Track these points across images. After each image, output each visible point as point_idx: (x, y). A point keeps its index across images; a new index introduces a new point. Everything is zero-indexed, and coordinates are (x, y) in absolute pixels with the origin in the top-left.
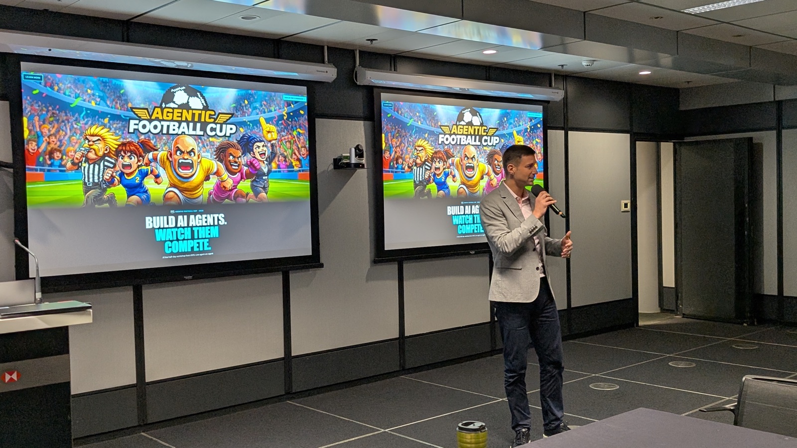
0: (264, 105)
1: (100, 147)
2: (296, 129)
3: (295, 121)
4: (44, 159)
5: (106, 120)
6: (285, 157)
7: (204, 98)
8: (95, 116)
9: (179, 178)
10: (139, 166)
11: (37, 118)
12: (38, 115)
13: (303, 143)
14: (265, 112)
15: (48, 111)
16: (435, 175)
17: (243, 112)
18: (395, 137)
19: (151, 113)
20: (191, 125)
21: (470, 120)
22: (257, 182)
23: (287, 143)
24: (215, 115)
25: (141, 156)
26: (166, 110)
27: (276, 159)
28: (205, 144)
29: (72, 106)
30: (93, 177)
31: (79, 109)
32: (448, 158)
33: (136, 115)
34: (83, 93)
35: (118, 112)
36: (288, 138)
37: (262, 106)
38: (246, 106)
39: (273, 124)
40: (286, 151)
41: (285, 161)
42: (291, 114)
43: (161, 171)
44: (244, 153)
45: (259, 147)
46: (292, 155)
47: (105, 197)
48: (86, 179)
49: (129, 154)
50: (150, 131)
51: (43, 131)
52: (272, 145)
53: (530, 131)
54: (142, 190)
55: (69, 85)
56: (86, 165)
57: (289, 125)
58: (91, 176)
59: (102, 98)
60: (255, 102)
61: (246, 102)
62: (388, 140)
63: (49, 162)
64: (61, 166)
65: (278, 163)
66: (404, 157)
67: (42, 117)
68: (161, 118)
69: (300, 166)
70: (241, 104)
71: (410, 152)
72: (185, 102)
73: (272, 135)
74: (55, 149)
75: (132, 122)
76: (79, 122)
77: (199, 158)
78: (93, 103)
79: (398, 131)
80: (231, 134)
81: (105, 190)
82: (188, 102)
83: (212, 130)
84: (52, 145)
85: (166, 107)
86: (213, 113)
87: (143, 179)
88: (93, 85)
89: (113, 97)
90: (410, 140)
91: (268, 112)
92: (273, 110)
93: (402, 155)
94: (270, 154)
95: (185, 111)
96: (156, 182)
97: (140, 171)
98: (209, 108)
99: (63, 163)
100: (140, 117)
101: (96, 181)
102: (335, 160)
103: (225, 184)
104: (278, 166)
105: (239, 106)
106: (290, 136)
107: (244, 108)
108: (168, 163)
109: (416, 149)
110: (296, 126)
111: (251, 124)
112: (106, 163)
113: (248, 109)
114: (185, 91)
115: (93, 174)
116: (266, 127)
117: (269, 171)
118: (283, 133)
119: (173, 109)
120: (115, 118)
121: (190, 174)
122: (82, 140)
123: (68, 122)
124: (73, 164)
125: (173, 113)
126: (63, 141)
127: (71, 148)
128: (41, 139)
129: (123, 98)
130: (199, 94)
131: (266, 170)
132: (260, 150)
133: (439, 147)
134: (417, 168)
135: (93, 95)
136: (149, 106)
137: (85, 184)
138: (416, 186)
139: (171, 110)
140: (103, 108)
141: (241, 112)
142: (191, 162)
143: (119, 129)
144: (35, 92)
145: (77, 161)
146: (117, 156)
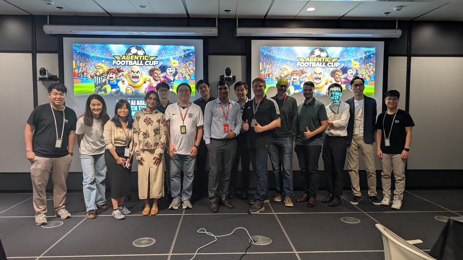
1: (101, 71)
5: (103, 61)
6: (182, 74)
7: (144, 50)
8: (99, 59)
9: (132, 82)
10: (116, 78)
14: (172, 55)
19: (121, 57)
20: (138, 61)
24: (149, 57)
25: (117, 74)
26: (127, 56)
27: (177, 75)
28: (144, 69)
29: (91, 56)
30: (98, 82)
31: (93, 57)
33: (115, 58)
34: (95, 51)
35: (108, 57)
37: (171, 52)
39: (176, 60)
40: (182, 71)
43: (125, 79)
44: (162, 72)
45: (169, 70)
47: (103, 89)
49: (112, 73)
50: (121, 64)
52: (176, 69)
54: (117, 87)
56: (96, 77)
59: (102, 53)
60: (168, 51)
61: (164, 51)
63: (82, 76)
68: (125, 59)
70: (161, 52)
73: (176, 65)
76: (93, 62)
77: (141, 74)
78: (99, 55)
80: (156, 65)
81: (102, 87)
82: (137, 52)
83: (147, 63)
84: (83, 70)
86: (148, 56)
87: (117, 82)
88: (99, 48)
89: (106, 52)
91: (174, 55)
92: (177, 54)
94: (174, 73)
96: (123, 84)
97: (116, 80)
98: (146, 54)
100: (117, 59)
103: (153, 85)
108: (128, 77)
111: (166, 60)
112: (103, 77)
113: (164, 54)
114: (136, 48)
115: (98, 80)
116: (173, 61)
117: (174, 80)
118: (181, 64)
119: (131, 55)
120: (107, 60)
121: (138, 81)
122: (94, 68)
125: (130, 57)
126: (88, 68)
129: (110, 52)
131: (172, 80)
132: (170, 71)
135: (99, 52)
136: (121, 54)
137: (95, 84)
140: (102, 56)
141: (161, 56)
142: (138, 76)
143: (108, 64)
145: (92, 76)
146: (107, 74)
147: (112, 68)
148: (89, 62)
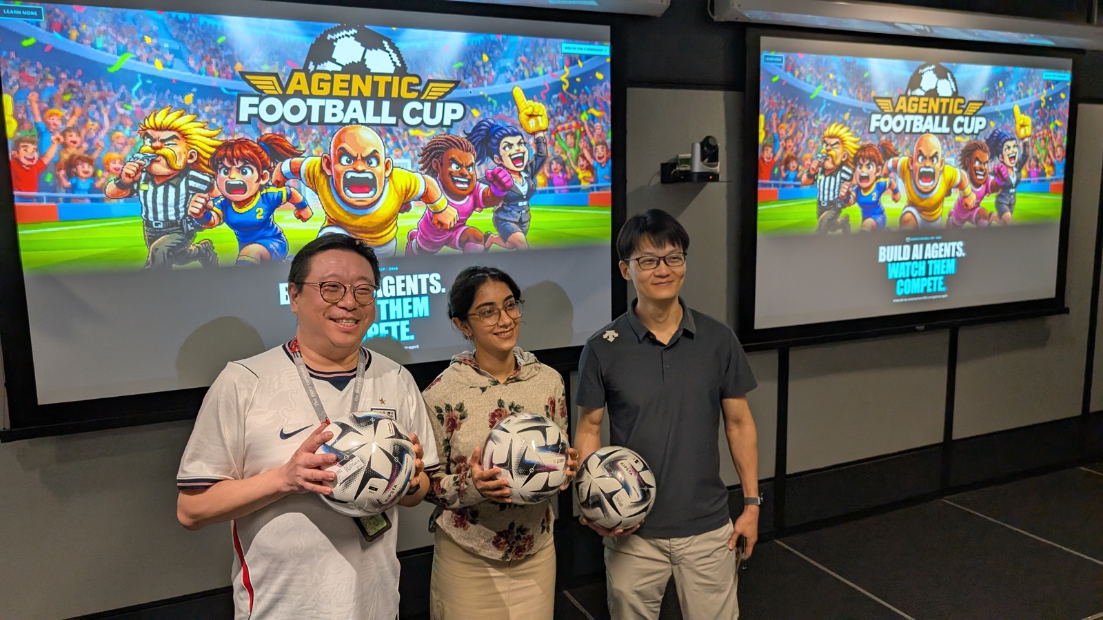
0: (523, 63)
1: (177, 153)
2: (588, 109)
3: (586, 93)
4: (56, 177)
5: (189, 99)
6: (563, 164)
7: (396, 51)
8: (166, 90)
9: (346, 208)
10: (261, 188)
11: (34, 96)
12: (36, 89)
13: (600, 136)
14: (523, 78)
15: (58, 82)
16: (858, 190)
17: (479, 78)
18: (785, 120)
19: (284, 84)
20: (370, 105)
21: (933, 87)
22: (506, 212)
23: (569, 137)
24: (420, 84)
25: (265, 167)
26: (316, 77)
27: (545, 168)
28: (400, 142)
29: (111, 70)
30: (166, 211)
31: (126, 77)
32: (887, 157)
33: (254, 86)
34: (135, 44)
35: (214, 81)
36: (570, 127)
37: (517, 65)
38: (484, 65)
39: (539, 99)
40: (566, 153)
41: (564, 171)
42: (578, 80)
43: (309, 195)
44: (480, 158)
45: (510, 145)
46: (577, 159)
47: (192, 247)
48: (151, 215)
49: (240, 164)
50: (283, 118)
51: (50, 121)
52: (538, 142)
53: (1045, 107)
54: (270, 234)
55: (103, 28)
56: (150, 188)
57: (573, 101)
58: (160, 208)
59: (177, 54)
60: (505, 57)
61: (485, 58)
62: (771, 126)
63: (67, 184)
64: (93, 189)
65: (548, 175)
66: (801, 158)
67: (47, 94)
68: (306, 92)
69: (592, 180)
70: (474, 63)
71: (814, 148)
72: (358, 59)
73: (537, 123)
74: (79, 158)
75: (245, 101)
76: (129, 103)
77: (387, 169)
78: (158, 64)
79: (792, 108)
80: (453, 121)
81: (191, 235)
82: (363, 60)
83: (414, 113)
84: (72, 150)
85: (316, 71)
86: (416, 80)
87: (270, 211)
88: (155, 28)
89: (201, 51)
90: (814, 125)
91: (530, 77)
92: (541, 73)
93: (797, 153)
94: (532, 159)
95: (356, 78)
96: (300, 217)
97: (265, 198)
98: (408, 71)
99: (98, 184)
100: (261, 91)
101: (172, 217)
102: (663, 166)
103: (441, 218)
104: (550, 181)
105: (470, 66)
106: (574, 123)
107: (482, 70)
108: (322, 181)
109: (825, 142)
110: (587, 103)
111: (495, 102)
112: (192, 183)
113: (489, 73)
114: (357, 37)
115: (165, 205)
116: (526, 105)
117: (532, 191)
118: (560, 118)
119: (332, 73)
120: (206, 93)
121: (370, 200)
122: (138, 138)
123: (105, 103)
124: (120, 185)
125: (332, 81)
126: (97, 141)
127: (115, 155)
128: (46, 137)
129: (224, 53)
130: (385, 43)
131: (524, 190)
132: (513, 151)
133: (871, 138)
134: (826, 177)
135: (158, 47)
136: (281, 68)
137: (148, 223)
138: (821, 210)
139: (328, 77)
140: (179, 73)
141: (475, 78)
142: (370, 176)
143: (217, 115)
144: (26, 43)
145: (128, 180)
146: (215, 168)
147: (241, 136)
148: (101, 102)
